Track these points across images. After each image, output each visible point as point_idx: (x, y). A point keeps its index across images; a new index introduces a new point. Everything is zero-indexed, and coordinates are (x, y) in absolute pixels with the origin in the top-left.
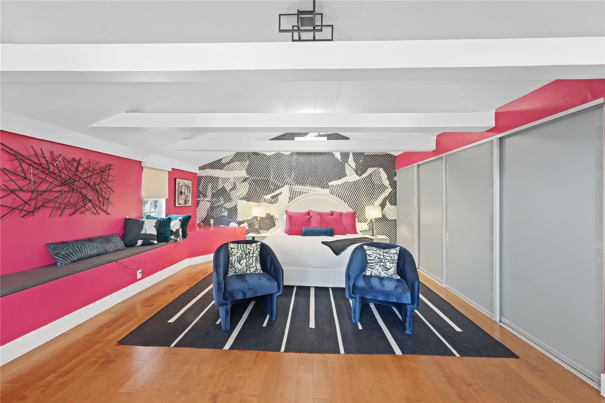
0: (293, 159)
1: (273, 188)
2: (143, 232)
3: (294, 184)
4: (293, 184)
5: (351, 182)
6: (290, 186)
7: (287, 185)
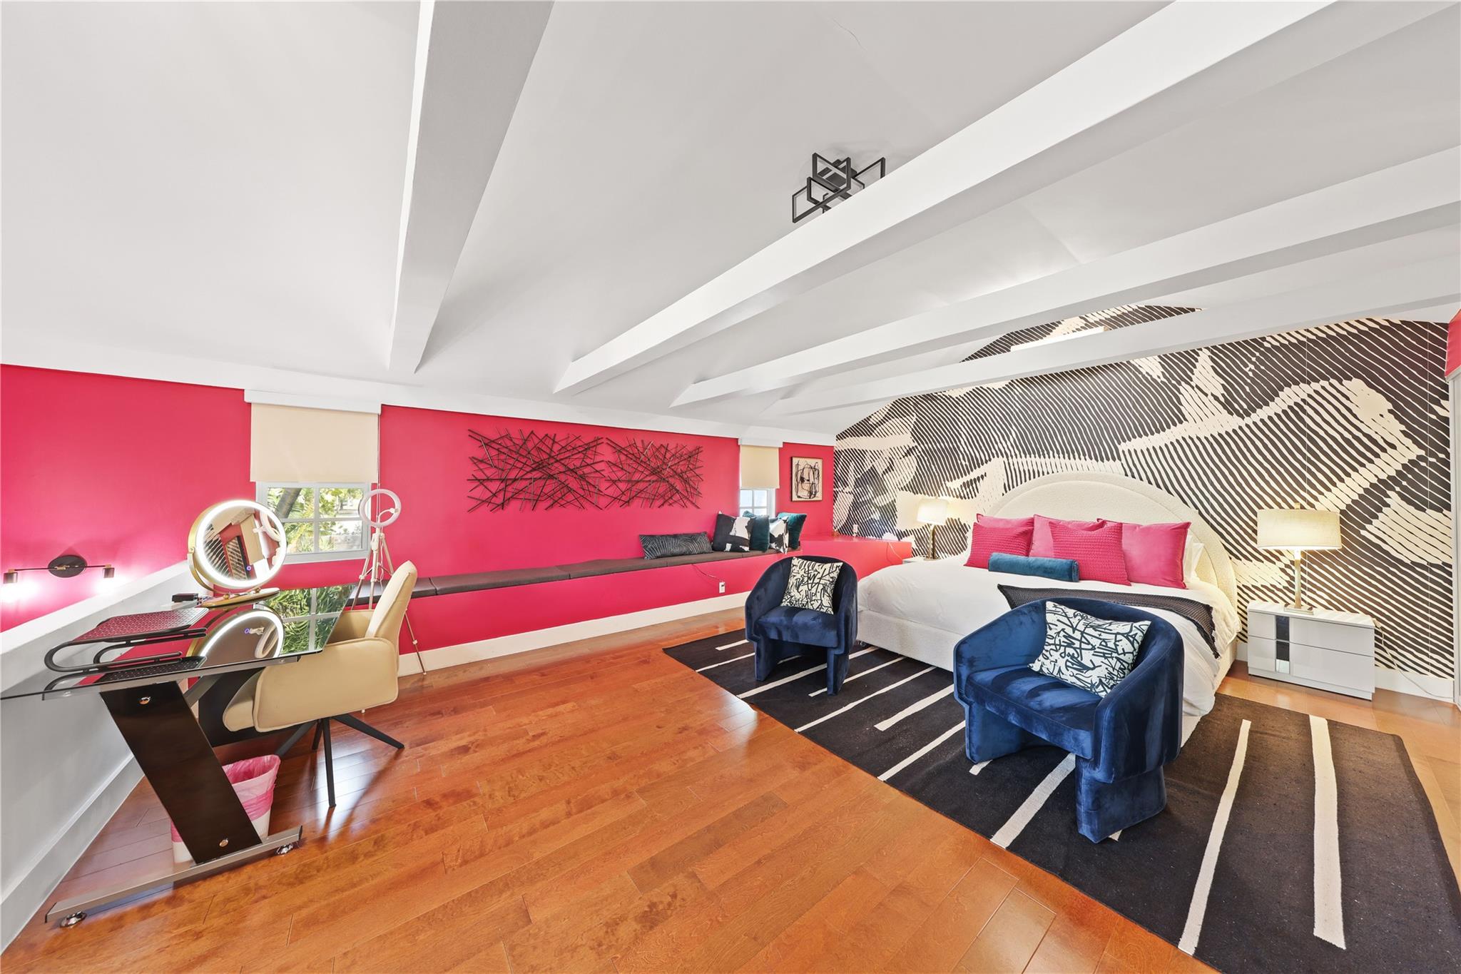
0: (1012, 396)
1: (966, 465)
2: (732, 534)
3: (1016, 455)
4: (1013, 454)
5: (1206, 438)
6: (1005, 459)
7: (998, 457)
